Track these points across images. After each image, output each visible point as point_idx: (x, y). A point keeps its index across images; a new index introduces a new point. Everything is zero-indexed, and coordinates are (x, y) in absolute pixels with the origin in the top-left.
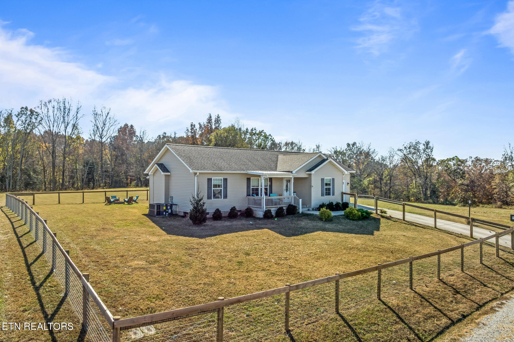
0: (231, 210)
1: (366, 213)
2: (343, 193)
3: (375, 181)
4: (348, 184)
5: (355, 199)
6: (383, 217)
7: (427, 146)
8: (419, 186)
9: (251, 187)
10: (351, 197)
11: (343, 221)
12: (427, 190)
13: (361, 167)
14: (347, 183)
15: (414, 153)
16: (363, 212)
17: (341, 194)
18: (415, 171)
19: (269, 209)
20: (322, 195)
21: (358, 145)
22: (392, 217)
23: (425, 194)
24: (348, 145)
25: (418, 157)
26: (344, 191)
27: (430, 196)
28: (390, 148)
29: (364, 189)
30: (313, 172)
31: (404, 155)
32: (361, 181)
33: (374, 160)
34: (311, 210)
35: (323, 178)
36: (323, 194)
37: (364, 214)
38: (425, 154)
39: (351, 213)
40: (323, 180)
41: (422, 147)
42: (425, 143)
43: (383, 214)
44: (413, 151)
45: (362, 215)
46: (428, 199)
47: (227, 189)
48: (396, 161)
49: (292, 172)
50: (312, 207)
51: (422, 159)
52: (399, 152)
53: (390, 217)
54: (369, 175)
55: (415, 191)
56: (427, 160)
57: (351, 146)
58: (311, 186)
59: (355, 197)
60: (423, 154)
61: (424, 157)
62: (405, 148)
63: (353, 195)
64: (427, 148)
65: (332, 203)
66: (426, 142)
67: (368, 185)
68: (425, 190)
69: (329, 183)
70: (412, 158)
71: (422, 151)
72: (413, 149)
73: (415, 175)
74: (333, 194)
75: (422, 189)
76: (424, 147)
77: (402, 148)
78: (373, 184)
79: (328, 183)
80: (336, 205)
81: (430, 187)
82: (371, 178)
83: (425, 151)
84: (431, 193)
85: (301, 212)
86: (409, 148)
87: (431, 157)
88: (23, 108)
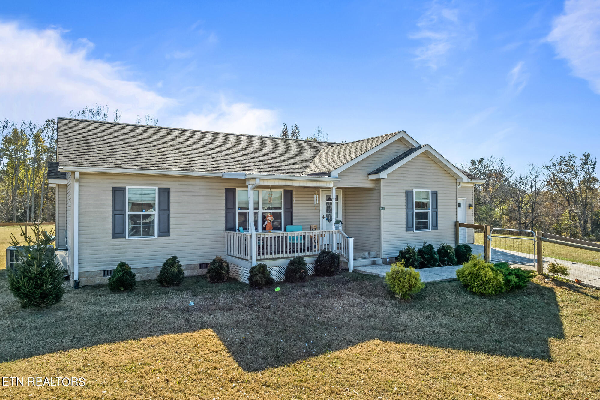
0: (164, 264)
1: (517, 276)
2: (457, 225)
3: (511, 211)
4: (470, 206)
5: (486, 237)
6: (560, 283)
7: (586, 161)
8: (574, 217)
9: (237, 211)
10: (475, 232)
11: (451, 298)
12: (587, 222)
13: (491, 191)
14: (467, 205)
15: (567, 171)
16: (510, 274)
17: (453, 227)
18: (568, 196)
19: (262, 262)
20: (409, 228)
21: (486, 161)
22: (582, 285)
23: (585, 228)
24: (473, 162)
25: (572, 176)
26: (460, 220)
27: (592, 231)
28: (531, 166)
29: (496, 221)
30: (383, 175)
31: (553, 174)
32: (491, 210)
33: (509, 182)
34: (381, 262)
35: (409, 189)
36: (410, 225)
37: (513, 278)
38: (584, 171)
39: (476, 276)
40: (409, 194)
41: (578, 163)
42: (583, 157)
43: (560, 276)
44: (566, 168)
45: (507, 282)
46: (588, 235)
47: (169, 215)
48: (540, 182)
49: (328, 174)
50: (383, 256)
51: (580, 180)
52: (545, 171)
53: (579, 282)
54: (502, 202)
55: (569, 223)
56: (587, 180)
57: (477, 163)
58: (380, 209)
59: (486, 233)
60: (580, 172)
61: (582, 176)
62: (554, 164)
63: (481, 228)
64: (587, 163)
65: (430, 247)
66: (584, 155)
67: (501, 216)
68: (585, 222)
69: (426, 201)
70: (564, 178)
71: (579, 168)
72: (565, 165)
73: (568, 201)
74: (435, 227)
75: (580, 220)
76: (581, 162)
77: (549, 164)
78: (507, 215)
79: (422, 201)
80: (439, 251)
81: (592, 218)
82: (505, 207)
83: (583, 168)
84: (592, 226)
85: (351, 269)
86: (560, 164)
87: (592, 176)
88: (49, 121)
